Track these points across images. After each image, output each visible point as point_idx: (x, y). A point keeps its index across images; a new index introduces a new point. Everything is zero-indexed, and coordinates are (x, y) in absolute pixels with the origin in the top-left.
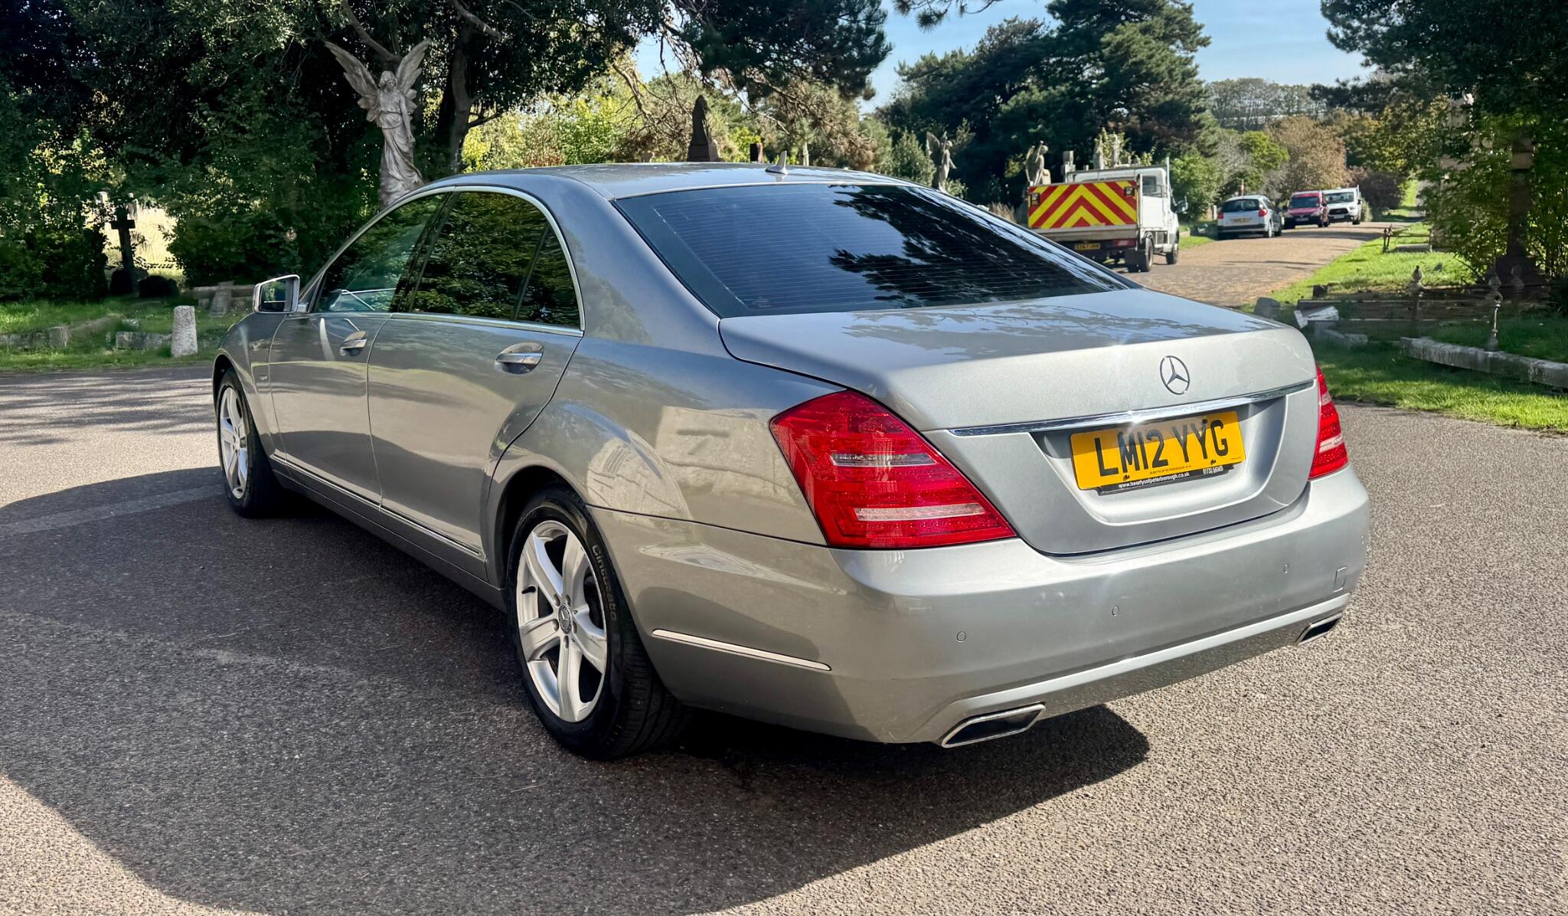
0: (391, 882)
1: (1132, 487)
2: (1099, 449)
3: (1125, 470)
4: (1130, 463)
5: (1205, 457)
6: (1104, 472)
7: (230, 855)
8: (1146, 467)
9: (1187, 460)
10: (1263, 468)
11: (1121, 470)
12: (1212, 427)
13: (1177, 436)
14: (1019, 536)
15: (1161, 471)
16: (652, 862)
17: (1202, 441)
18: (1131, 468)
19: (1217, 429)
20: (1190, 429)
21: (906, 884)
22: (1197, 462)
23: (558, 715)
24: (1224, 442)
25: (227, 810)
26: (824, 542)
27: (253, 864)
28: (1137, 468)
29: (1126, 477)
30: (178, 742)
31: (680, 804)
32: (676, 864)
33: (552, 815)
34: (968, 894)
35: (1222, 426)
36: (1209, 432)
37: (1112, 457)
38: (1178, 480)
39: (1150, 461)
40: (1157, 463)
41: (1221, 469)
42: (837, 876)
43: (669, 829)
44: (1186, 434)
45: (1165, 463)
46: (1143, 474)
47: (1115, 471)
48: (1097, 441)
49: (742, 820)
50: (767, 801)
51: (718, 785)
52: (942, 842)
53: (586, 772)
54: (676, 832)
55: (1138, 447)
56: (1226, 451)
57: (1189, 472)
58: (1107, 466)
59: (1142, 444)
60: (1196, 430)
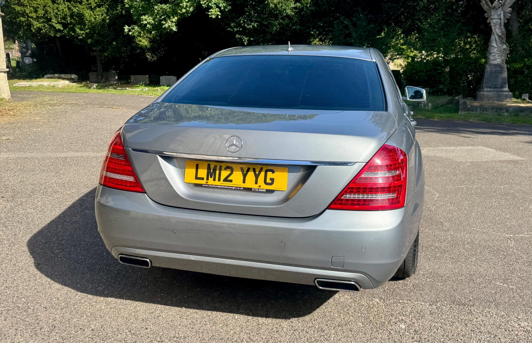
1: (208, 187)
2: (197, 168)
3: (208, 179)
4: (211, 177)
5: (256, 183)
6: (197, 178)
8: (219, 180)
9: (244, 182)
11: (205, 179)
12: (266, 172)
13: (243, 171)
14: (146, 193)
15: (227, 184)
17: (257, 176)
18: (211, 179)
19: (269, 173)
20: (251, 169)
22: (250, 185)
24: (272, 180)
28: (214, 180)
29: (207, 182)
35: (273, 172)
36: (263, 174)
37: (203, 173)
38: (236, 190)
39: (222, 178)
40: (226, 180)
41: (265, 191)
44: (248, 171)
45: (231, 181)
46: (217, 183)
47: (203, 179)
48: (198, 165)
55: (217, 172)
56: (271, 184)
57: (243, 188)
58: (199, 176)
59: (220, 170)
60: (255, 172)
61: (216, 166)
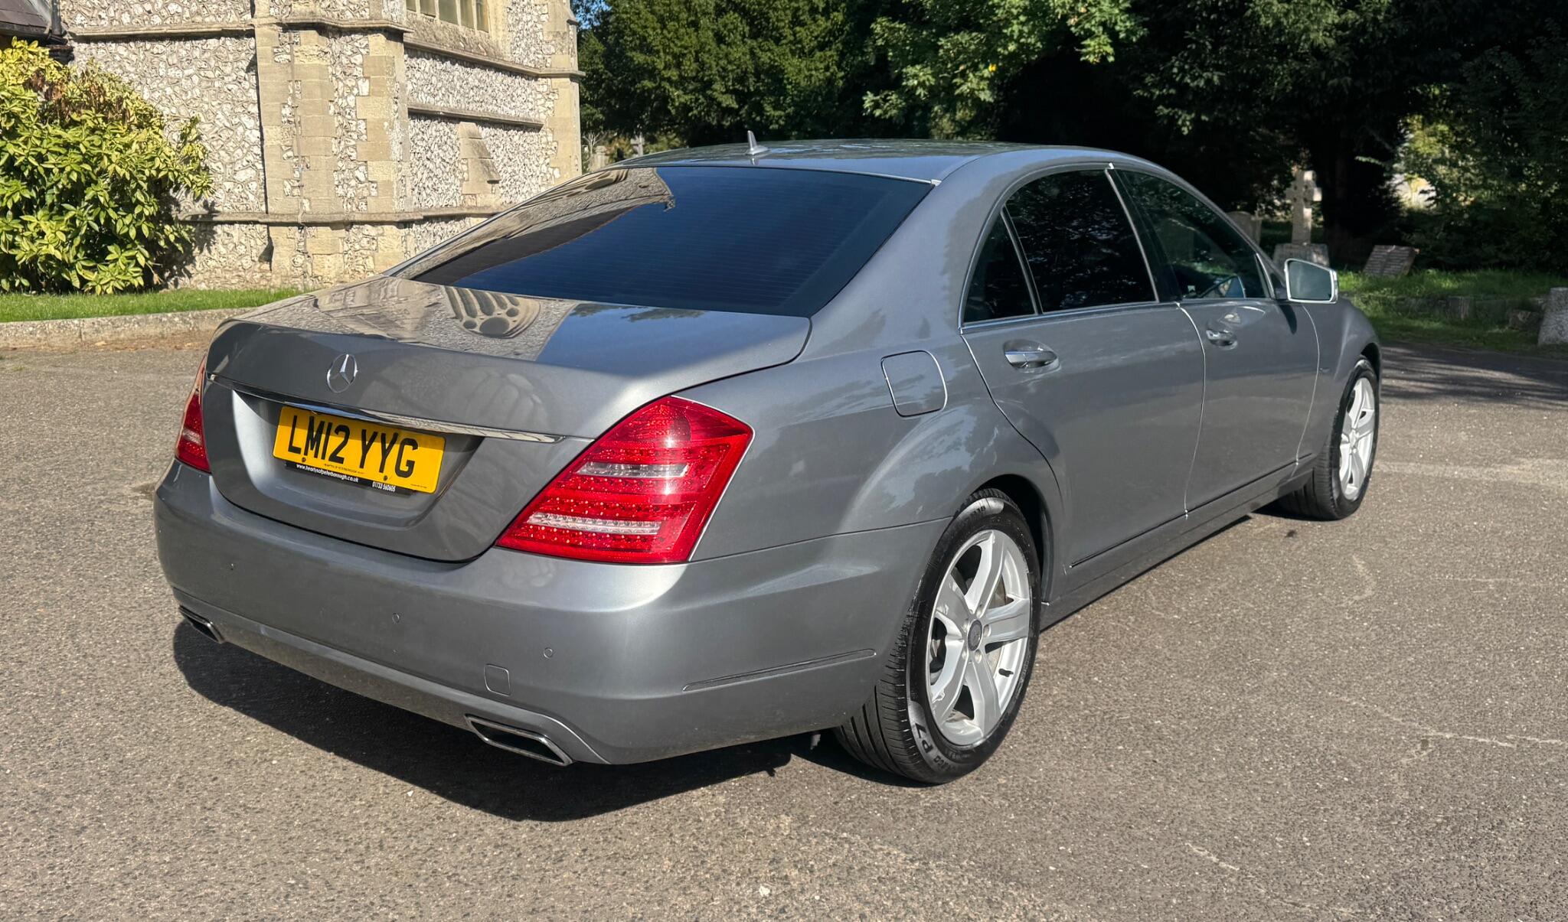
1: (304, 471)
2: (295, 426)
3: (306, 454)
4: (312, 448)
5: (381, 470)
8: (323, 457)
9: (362, 466)
11: (303, 451)
12: (403, 444)
13: (364, 440)
14: (212, 473)
15: (335, 467)
17: (385, 453)
18: (311, 453)
19: (408, 448)
20: (379, 437)
22: (370, 472)
24: (411, 464)
28: (316, 456)
29: (305, 460)
35: (415, 447)
36: (396, 448)
37: (302, 437)
38: (346, 482)
39: (329, 452)
40: (335, 458)
41: (393, 489)
44: (372, 441)
45: (341, 460)
46: (319, 462)
47: (299, 451)
48: (295, 418)
55: (323, 436)
56: (406, 475)
57: (360, 479)
58: (294, 444)
59: (328, 434)
60: (383, 442)
61: (322, 424)
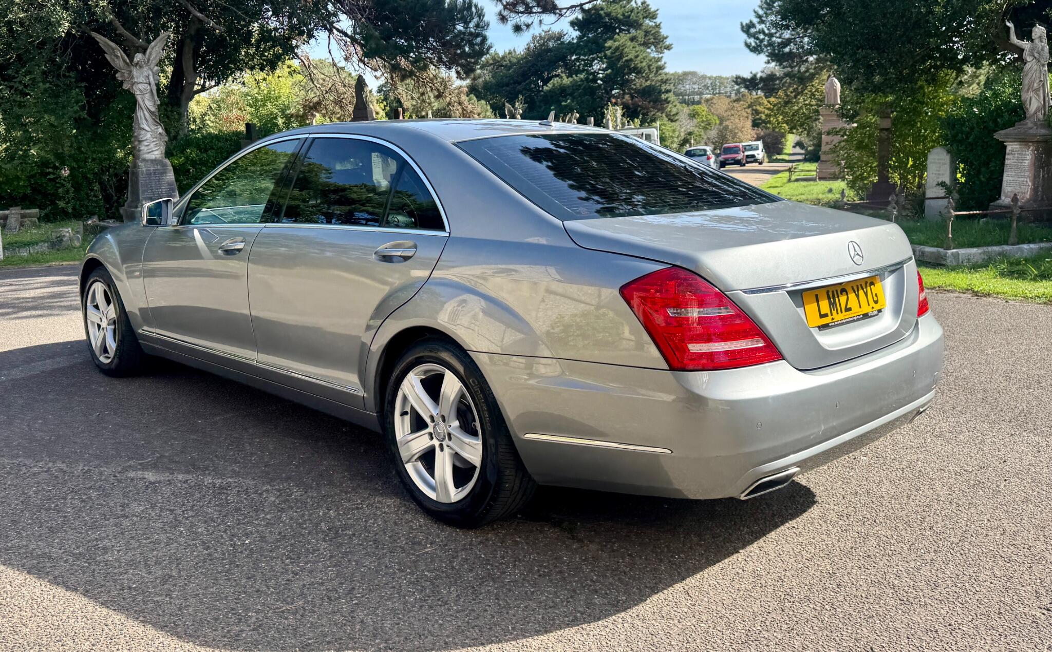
0: (362, 622)
1: (836, 325)
2: (818, 301)
3: (832, 315)
4: (834, 310)
5: (869, 305)
7: (233, 614)
8: (842, 312)
9: (860, 307)
10: (897, 311)
11: (829, 314)
12: (870, 287)
13: (855, 292)
14: (784, 359)
15: (849, 314)
16: (539, 593)
17: (866, 294)
18: (834, 312)
19: (872, 288)
20: (860, 286)
21: (711, 592)
22: (866, 309)
23: (435, 499)
24: (876, 294)
25: (213, 583)
26: (667, 367)
27: (254, 619)
28: (837, 313)
29: (833, 319)
30: (149, 538)
31: (538, 554)
32: (556, 592)
33: (453, 568)
34: (753, 594)
35: (874, 286)
36: (869, 290)
37: (825, 305)
38: (858, 320)
39: (843, 308)
40: (848, 310)
41: (876, 313)
42: (665, 591)
43: (539, 570)
44: (858, 291)
45: (850, 309)
46: (840, 316)
47: (826, 315)
48: (817, 296)
49: (584, 560)
50: (593, 547)
51: (556, 539)
52: (720, 564)
53: (463, 537)
54: (544, 572)
55: (837, 299)
57: (862, 315)
59: (838, 297)
60: (863, 289)
